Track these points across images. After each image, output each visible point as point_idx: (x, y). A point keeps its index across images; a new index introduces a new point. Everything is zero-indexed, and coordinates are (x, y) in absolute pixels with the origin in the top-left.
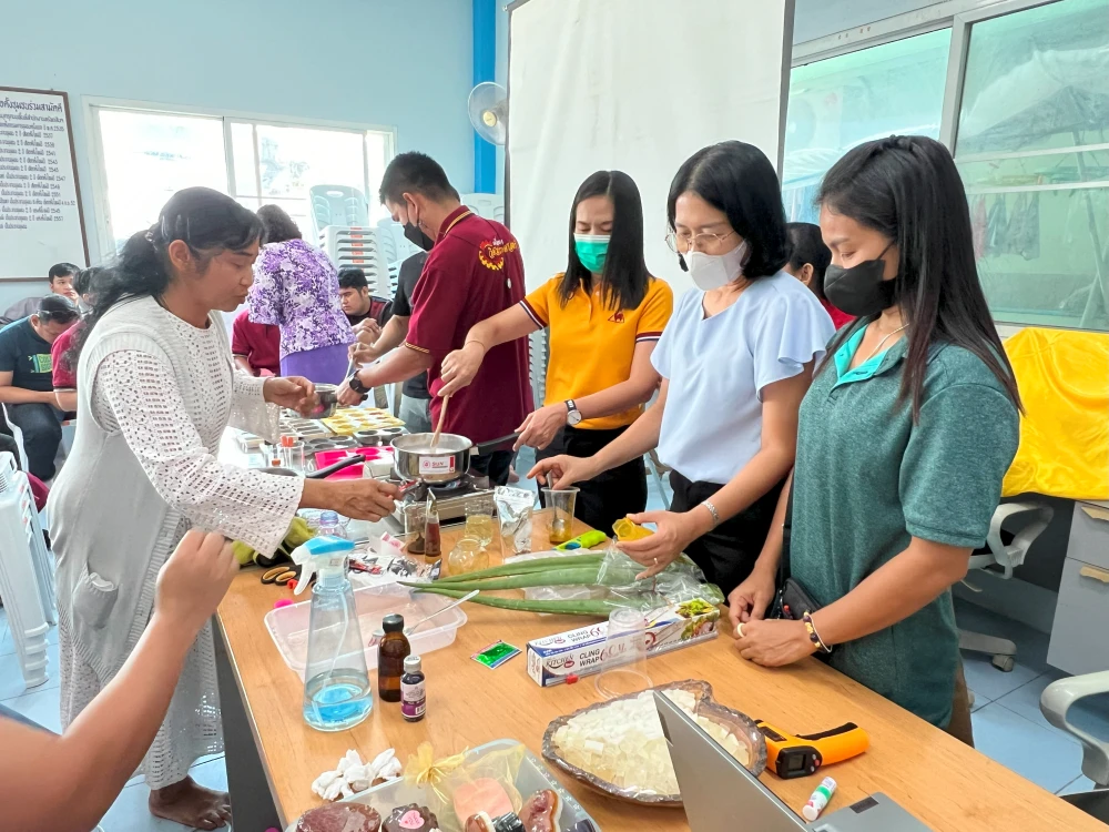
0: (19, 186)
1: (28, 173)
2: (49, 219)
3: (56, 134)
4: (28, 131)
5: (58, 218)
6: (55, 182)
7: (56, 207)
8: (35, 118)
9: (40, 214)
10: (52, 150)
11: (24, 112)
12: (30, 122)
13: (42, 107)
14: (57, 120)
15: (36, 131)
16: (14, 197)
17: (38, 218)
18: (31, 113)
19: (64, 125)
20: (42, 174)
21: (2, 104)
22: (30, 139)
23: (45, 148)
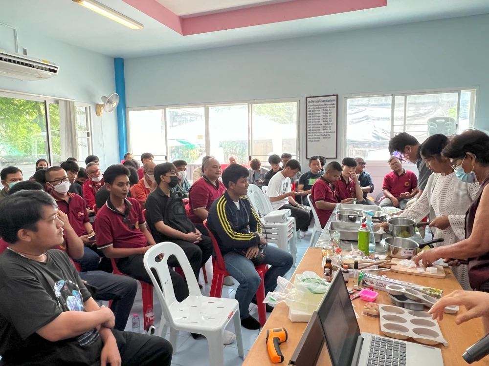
0: (319, 127)
1: (323, 123)
2: (327, 138)
3: (332, 109)
4: (324, 109)
6: (330, 125)
7: (329, 134)
8: (327, 105)
9: (324, 136)
11: (324, 103)
12: (326, 106)
13: (330, 101)
14: (334, 104)
15: (327, 109)
16: (318, 131)
17: (324, 138)
18: (326, 103)
19: (335, 106)
20: (327, 123)
21: (318, 101)
22: (325, 112)
23: (329, 114)
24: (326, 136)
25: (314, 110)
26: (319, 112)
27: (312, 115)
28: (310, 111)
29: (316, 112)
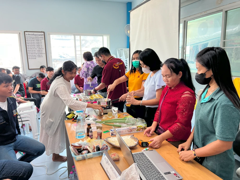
3: (42, 40)
5: (42, 57)
6: (42, 50)
7: (42, 54)
10: (41, 43)
12: (37, 38)
13: (40, 35)
15: (39, 40)
20: (39, 48)
24: (40, 56)
25: (30, 40)
27: (29, 43)
29: (32, 41)
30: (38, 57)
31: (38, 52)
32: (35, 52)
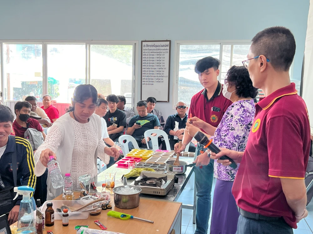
1: (156, 67)
2: (160, 82)
3: (166, 54)
4: (158, 54)
6: (163, 70)
7: (162, 78)
8: (161, 50)
9: (157, 80)
11: (158, 48)
12: (159, 51)
13: (162, 46)
14: (167, 49)
18: (160, 48)
19: (168, 51)
20: (160, 67)
21: (153, 46)
22: (158, 56)
23: (162, 59)
24: (160, 80)
25: (148, 54)
26: (153, 56)
27: (146, 59)
28: (145, 55)
29: (150, 56)
30: (157, 82)
31: (157, 74)
32: (153, 74)
